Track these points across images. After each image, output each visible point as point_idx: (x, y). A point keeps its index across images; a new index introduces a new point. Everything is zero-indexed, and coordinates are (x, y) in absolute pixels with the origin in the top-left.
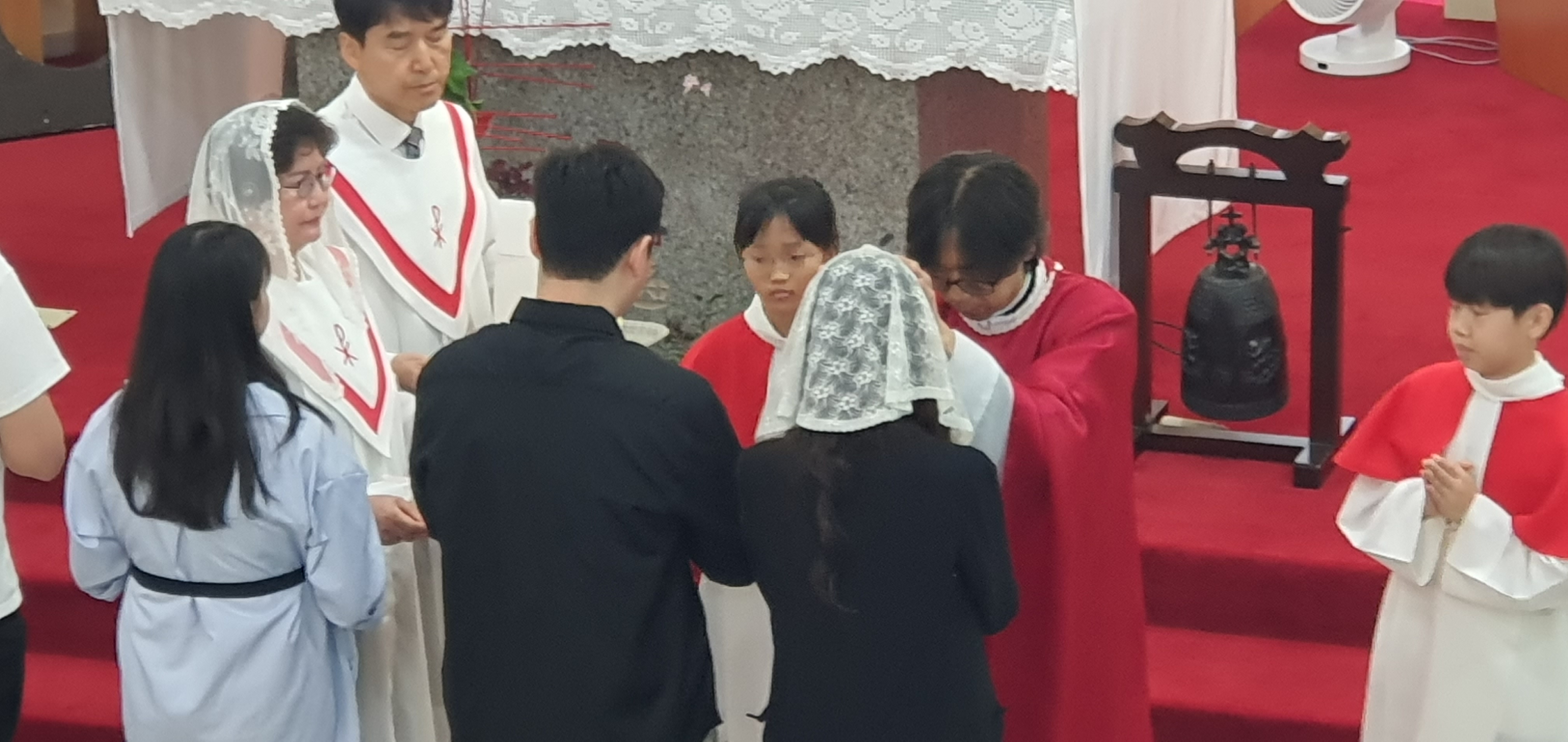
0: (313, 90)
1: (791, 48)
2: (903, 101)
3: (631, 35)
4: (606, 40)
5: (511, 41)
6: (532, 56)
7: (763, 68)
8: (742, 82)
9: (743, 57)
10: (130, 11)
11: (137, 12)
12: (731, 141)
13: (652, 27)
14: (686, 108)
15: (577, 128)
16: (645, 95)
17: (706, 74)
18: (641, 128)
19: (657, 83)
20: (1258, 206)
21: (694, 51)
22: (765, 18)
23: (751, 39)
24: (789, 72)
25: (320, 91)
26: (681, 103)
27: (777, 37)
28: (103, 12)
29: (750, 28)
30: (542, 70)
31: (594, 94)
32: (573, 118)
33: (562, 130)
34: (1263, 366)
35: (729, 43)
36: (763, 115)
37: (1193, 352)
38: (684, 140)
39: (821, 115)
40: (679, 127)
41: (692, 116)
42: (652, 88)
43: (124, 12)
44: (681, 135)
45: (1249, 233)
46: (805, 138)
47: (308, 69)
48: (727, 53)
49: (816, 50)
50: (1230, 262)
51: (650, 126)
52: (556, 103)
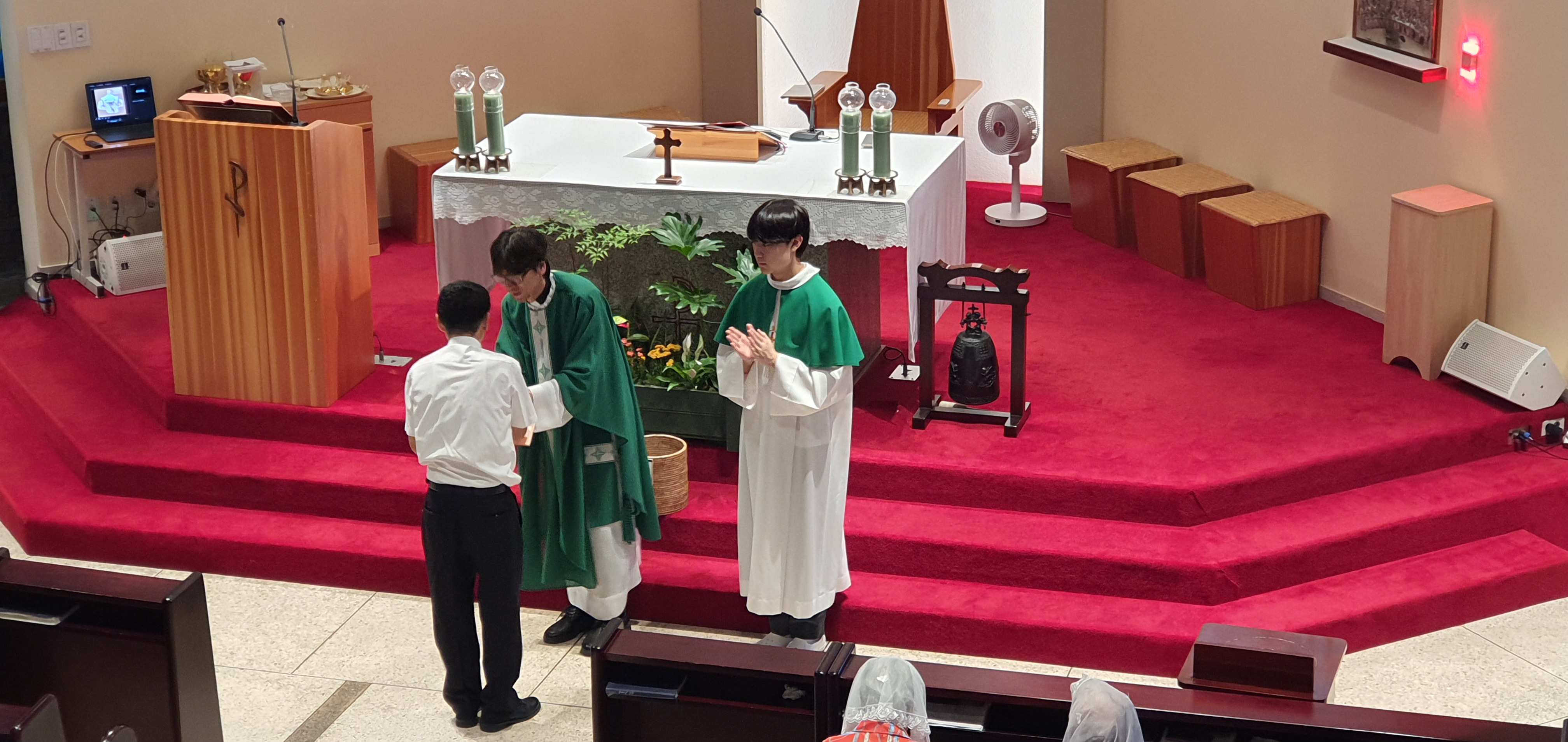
2: (821, 257)
10: (446, 217)
11: (449, 218)
20: (986, 304)
28: (434, 218)
34: (989, 379)
37: (955, 373)
43: (444, 218)
45: (982, 316)
50: (973, 331)
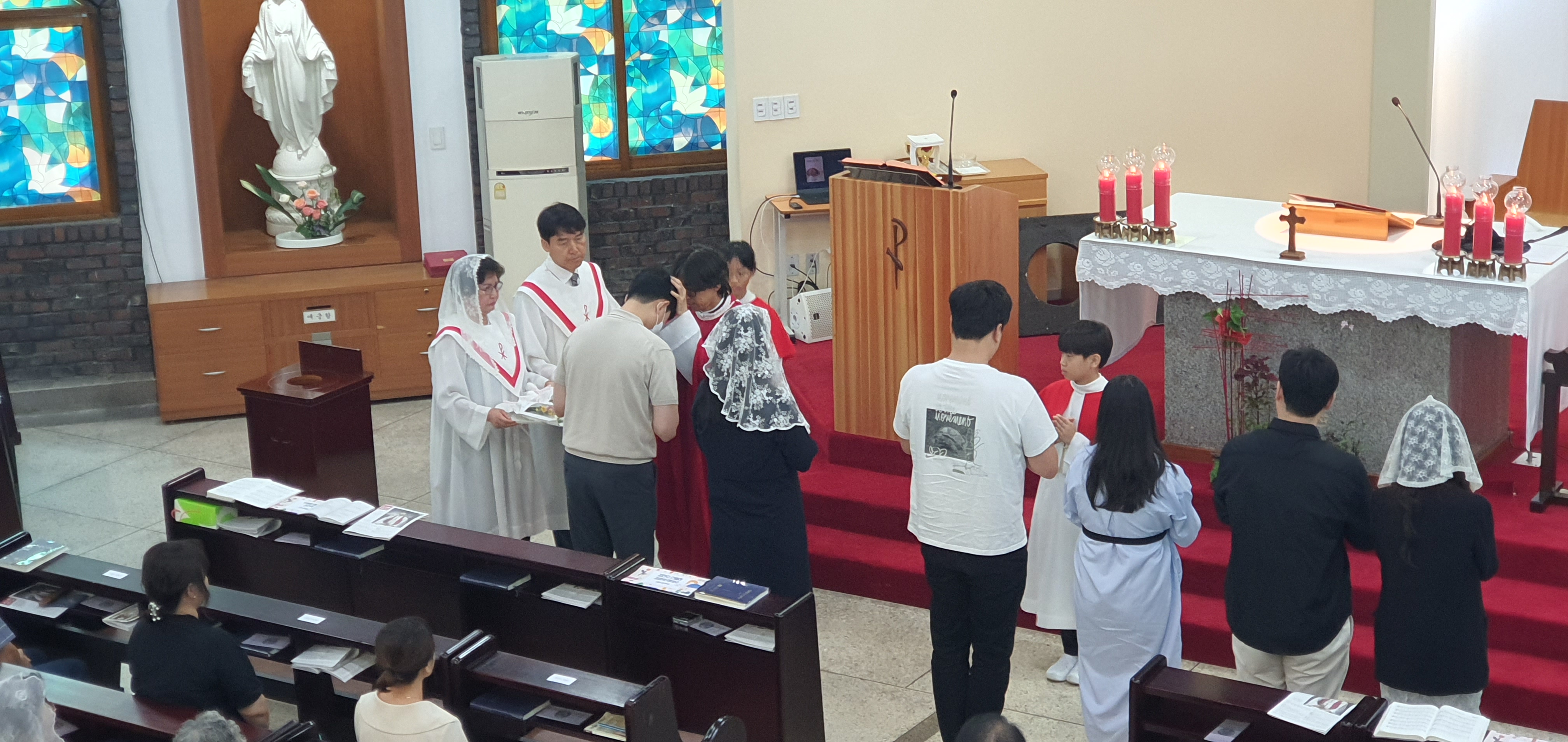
0: (1170, 320)
1: (1391, 311)
2: (1443, 337)
3: (1317, 301)
4: (1306, 303)
5: (1262, 302)
6: (1271, 309)
7: (1378, 319)
8: (1368, 325)
9: (1369, 314)
10: (1090, 280)
11: (1093, 281)
12: (1361, 352)
13: (1327, 298)
14: (1341, 336)
15: (1290, 343)
16: (1322, 329)
17: (1351, 320)
18: (1320, 344)
19: (1328, 324)
21: (1346, 310)
22: (1380, 296)
23: (1373, 306)
24: (1391, 321)
25: (1173, 320)
26: (1339, 333)
27: (1386, 305)
28: (1077, 281)
29: (1373, 301)
30: (1275, 315)
31: (1299, 327)
32: (1289, 338)
33: (1283, 343)
35: (1363, 307)
36: (1376, 340)
38: (1339, 351)
39: (1404, 342)
40: (1337, 345)
41: (1344, 339)
42: (1326, 326)
43: (1087, 281)
44: (1338, 348)
46: (1396, 353)
47: (1169, 310)
48: (1362, 312)
49: (1402, 312)
51: (1324, 343)
52: (1281, 331)
